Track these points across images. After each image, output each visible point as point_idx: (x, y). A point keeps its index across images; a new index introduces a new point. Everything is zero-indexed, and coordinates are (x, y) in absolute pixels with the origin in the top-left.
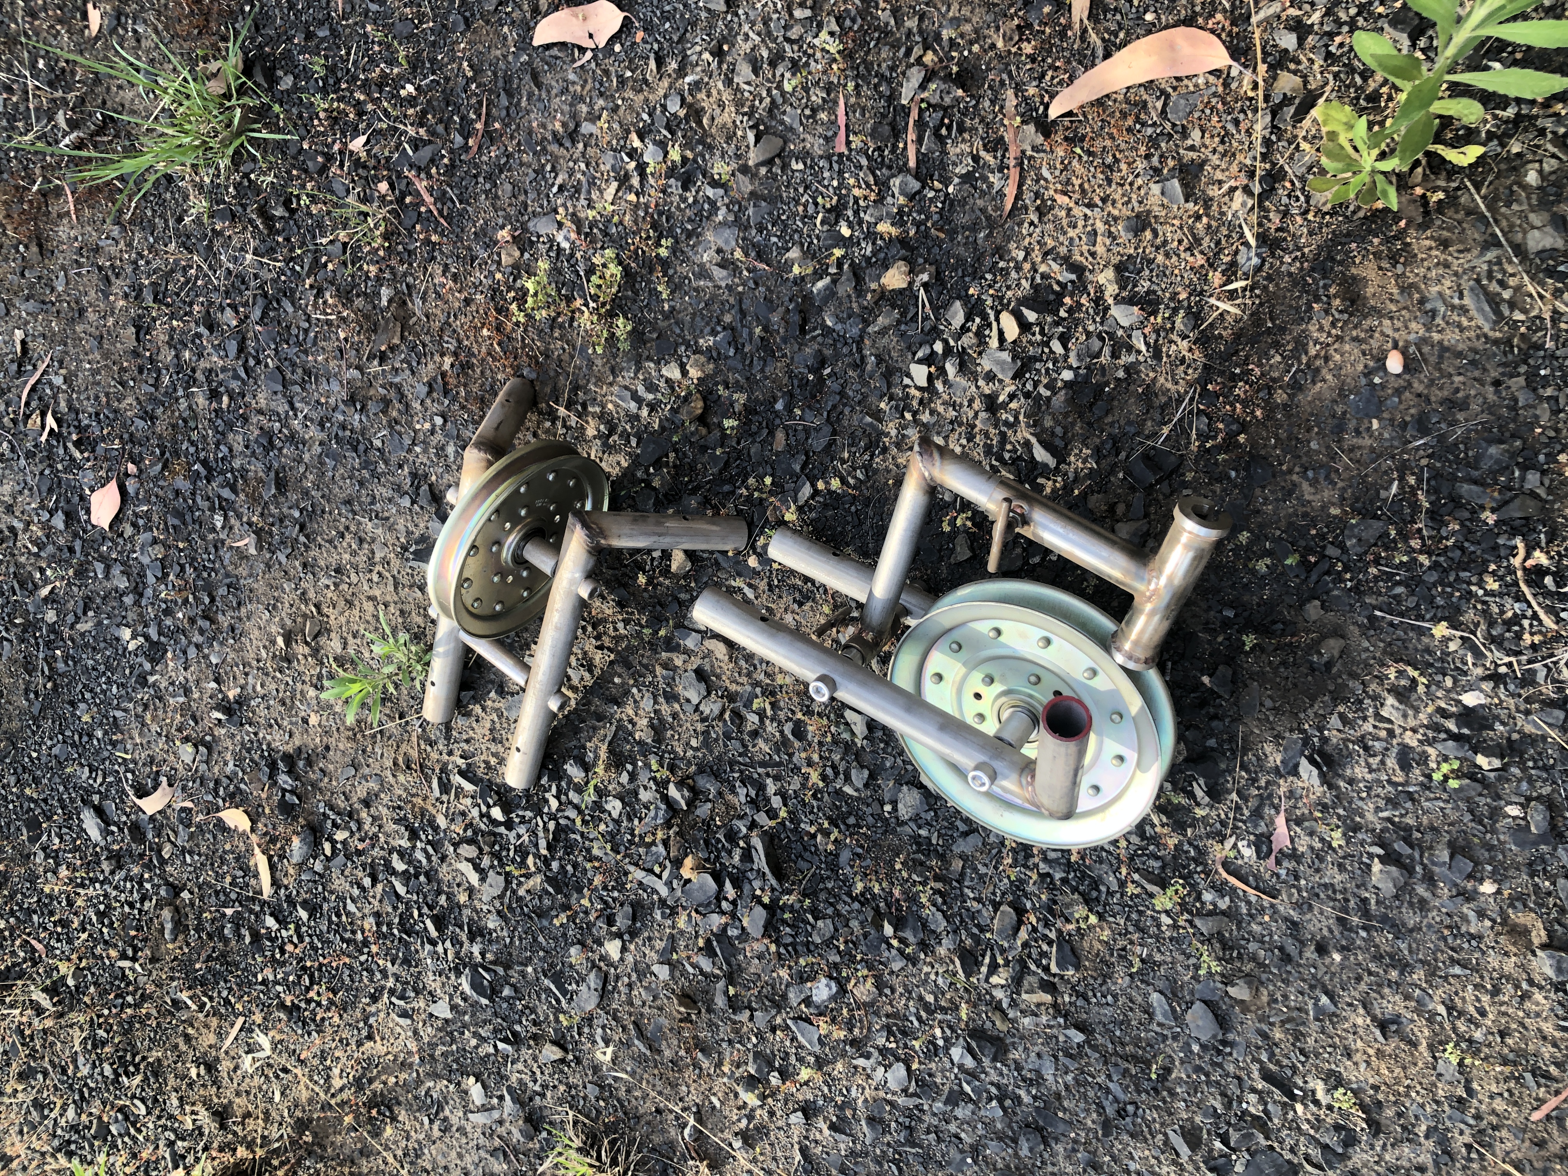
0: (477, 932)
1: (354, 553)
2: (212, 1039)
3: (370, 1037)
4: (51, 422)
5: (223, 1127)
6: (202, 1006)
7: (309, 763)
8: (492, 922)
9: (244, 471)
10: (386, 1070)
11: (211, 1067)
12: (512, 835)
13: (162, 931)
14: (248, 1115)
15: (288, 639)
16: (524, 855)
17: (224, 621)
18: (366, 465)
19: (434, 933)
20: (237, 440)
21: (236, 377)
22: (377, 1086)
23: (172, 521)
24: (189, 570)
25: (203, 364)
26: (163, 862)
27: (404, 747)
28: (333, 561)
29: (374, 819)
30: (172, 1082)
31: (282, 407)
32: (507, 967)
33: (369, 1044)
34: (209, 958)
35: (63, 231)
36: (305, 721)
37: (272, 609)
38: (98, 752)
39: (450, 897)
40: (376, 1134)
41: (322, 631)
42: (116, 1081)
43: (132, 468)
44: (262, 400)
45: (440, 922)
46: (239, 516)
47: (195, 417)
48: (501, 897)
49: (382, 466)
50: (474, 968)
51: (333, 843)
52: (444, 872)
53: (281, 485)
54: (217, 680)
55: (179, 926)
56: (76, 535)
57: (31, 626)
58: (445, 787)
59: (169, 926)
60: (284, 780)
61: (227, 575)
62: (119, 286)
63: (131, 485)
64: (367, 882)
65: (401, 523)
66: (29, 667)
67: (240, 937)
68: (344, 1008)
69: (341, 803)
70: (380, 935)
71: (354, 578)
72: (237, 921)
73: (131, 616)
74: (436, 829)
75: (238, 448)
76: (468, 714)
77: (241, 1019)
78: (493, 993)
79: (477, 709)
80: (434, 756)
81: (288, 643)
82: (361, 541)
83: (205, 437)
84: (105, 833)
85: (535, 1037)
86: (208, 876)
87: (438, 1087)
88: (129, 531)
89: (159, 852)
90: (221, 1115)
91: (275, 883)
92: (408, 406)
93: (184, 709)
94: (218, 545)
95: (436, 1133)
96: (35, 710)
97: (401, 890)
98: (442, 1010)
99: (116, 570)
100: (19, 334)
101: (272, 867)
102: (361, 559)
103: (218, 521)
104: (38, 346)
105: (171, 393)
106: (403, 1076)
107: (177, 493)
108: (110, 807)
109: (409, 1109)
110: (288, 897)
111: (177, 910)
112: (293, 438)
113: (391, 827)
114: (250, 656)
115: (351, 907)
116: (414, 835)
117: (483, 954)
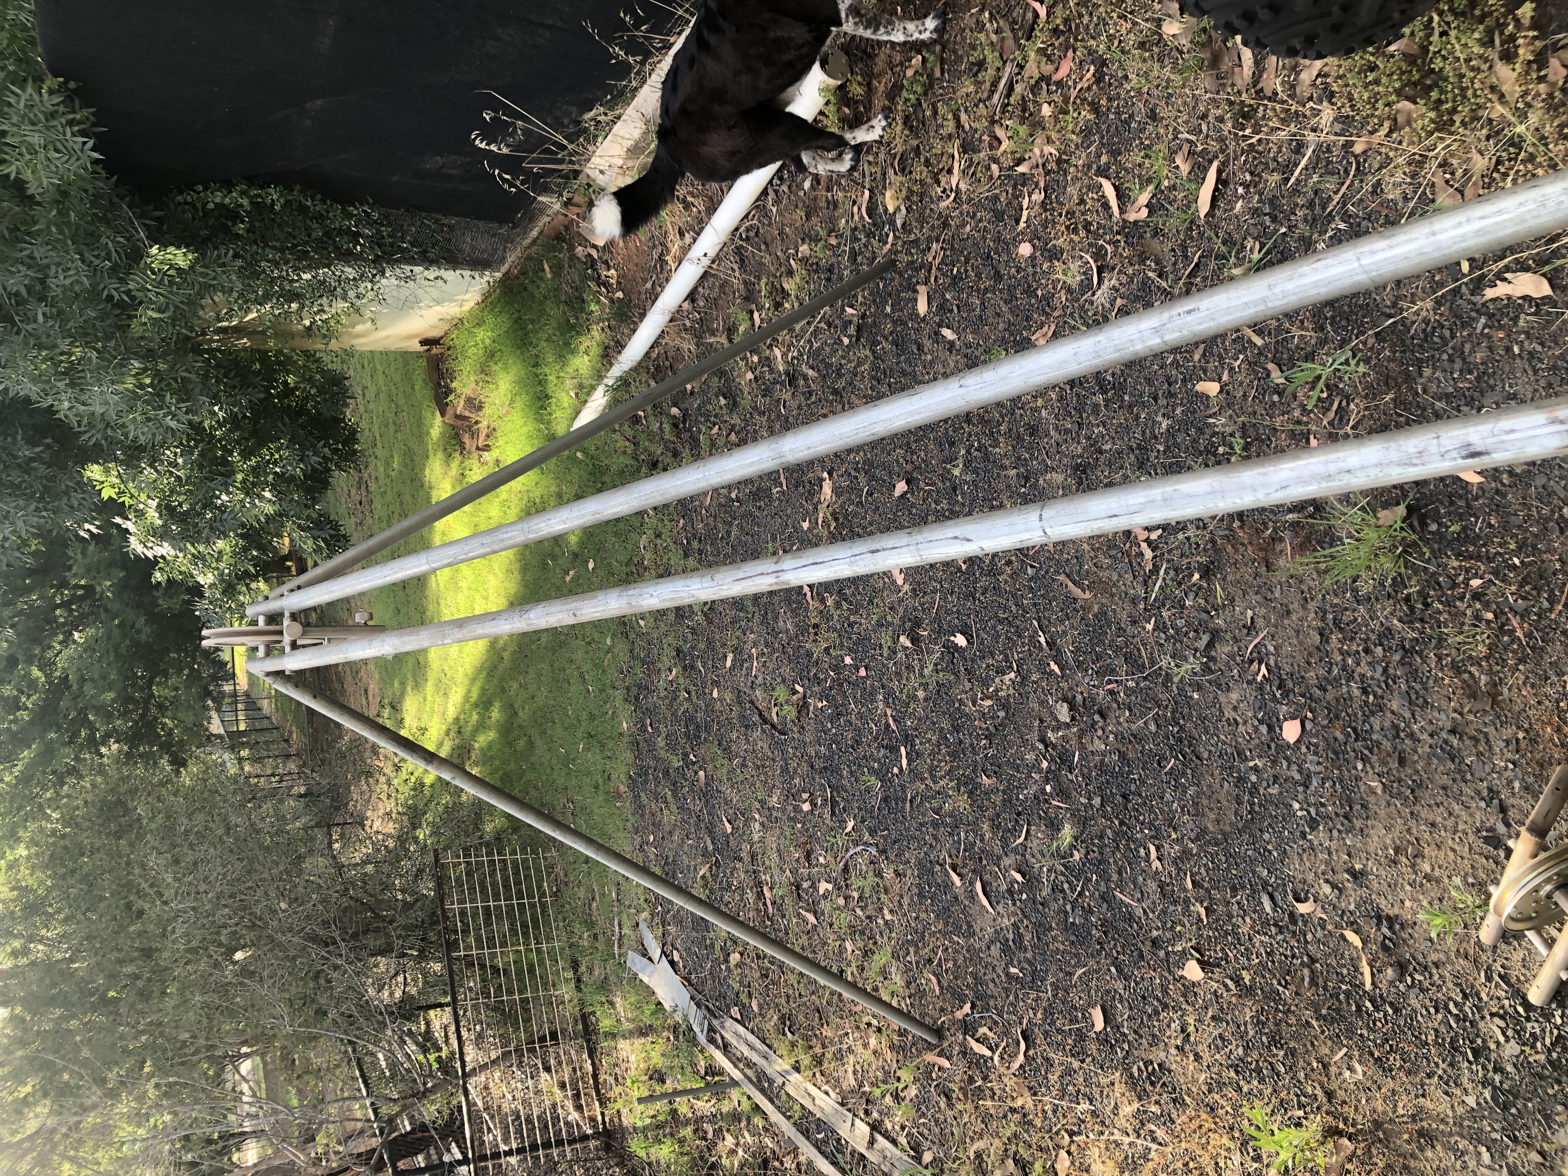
0: (1498, 1069)
1: (1444, 819)
2: (1327, 1051)
3: (1423, 1096)
4: (1264, 670)
5: (1329, 1101)
6: (1323, 1032)
7: (1403, 927)
8: (1509, 1068)
9: (1379, 743)
10: (1430, 1117)
11: (1326, 1066)
12: (1529, 1025)
13: (1303, 980)
14: (1344, 1102)
15: (1397, 850)
16: (1536, 1039)
17: (1358, 824)
18: (1460, 771)
19: (1471, 1058)
20: (1376, 722)
21: (1380, 687)
22: (1424, 1124)
23: (1331, 755)
24: (1338, 786)
25: (1359, 669)
26: (1306, 942)
27: (1465, 944)
28: (1431, 817)
29: (1441, 976)
30: (1301, 1063)
31: (1407, 715)
32: (1516, 1097)
33: (1421, 1100)
34: (1329, 1008)
35: (1282, 562)
36: (1402, 902)
37: (1388, 829)
38: (1274, 863)
39: (1484, 1041)
40: (1422, 1150)
41: (1419, 855)
42: (1269, 1048)
43: (1309, 715)
44: (1395, 705)
45: (1476, 1052)
46: (1373, 768)
47: (1351, 698)
48: (1517, 1057)
49: (1469, 777)
50: (1495, 1088)
51: (1413, 979)
52: (1481, 1025)
53: (1402, 762)
54: (1349, 855)
55: (1313, 982)
56: (1272, 740)
57: (1241, 780)
58: (1489, 979)
59: (1307, 980)
60: (1385, 930)
61: (1362, 799)
62: (1312, 606)
63: (1309, 725)
64: (1432, 1010)
65: (1478, 815)
66: (1239, 802)
67: (1349, 1004)
68: (1409, 1073)
69: (1420, 957)
70: (1436, 1042)
71: (1443, 833)
72: (1348, 994)
73: (1300, 797)
74: (1480, 999)
75: (1377, 727)
76: (1509, 944)
77: (1345, 1050)
78: (1505, 1108)
79: (1515, 943)
80: (1484, 958)
81: (1396, 853)
82: (1450, 814)
83: (1356, 714)
84: (1274, 910)
85: (1527, 1144)
86: (1332, 961)
87: (1463, 1144)
88: (1304, 749)
89: (1305, 936)
90: (1330, 1095)
91: (1373, 983)
92: (1491, 747)
93: (1327, 863)
94: (1358, 779)
95: (1458, 1166)
96: (1240, 825)
97: (1454, 1025)
98: (1471, 1101)
99: (1295, 767)
100: (1250, 613)
101: (1373, 974)
102: (1450, 823)
103: (1360, 766)
104: (1260, 622)
105: (1337, 679)
106: (1442, 1127)
107: (1336, 739)
108: (1278, 897)
109: (1443, 1145)
110: (1381, 996)
111: (1312, 971)
112: (1412, 736)
113: (1450, 985)
114: (1371, 849)
115: (1419, 1018)
116: (1465, 996)
117: (1501, 1083)
